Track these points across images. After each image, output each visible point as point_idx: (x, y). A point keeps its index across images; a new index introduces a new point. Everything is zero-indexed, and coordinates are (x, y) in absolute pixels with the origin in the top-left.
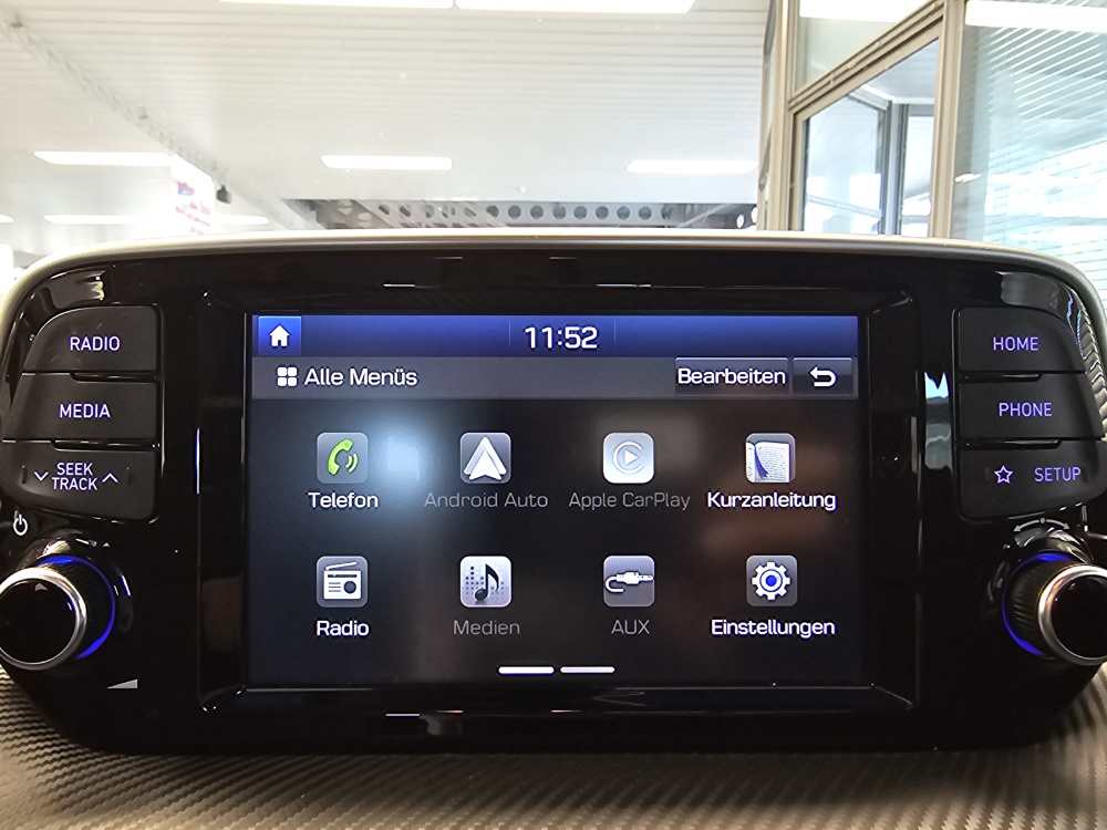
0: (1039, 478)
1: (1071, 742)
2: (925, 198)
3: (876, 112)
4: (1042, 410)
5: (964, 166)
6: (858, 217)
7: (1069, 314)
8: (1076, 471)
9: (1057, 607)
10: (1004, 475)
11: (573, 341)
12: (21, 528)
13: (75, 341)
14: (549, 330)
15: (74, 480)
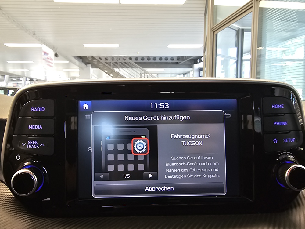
0: (285, 141)
1: (294, 210)
2: (249, 54)
3: (235, 31)
4: (285, 123)
5: (260, 45)
6: (231, 60)
7: (291, 98)
8: (294, 139)
9: (290, 175)
10: (275, 141)
11: (162, 107)
12: (18, 158)
13: (33, 109)
14: (156, 104)
15: (33, 145)
